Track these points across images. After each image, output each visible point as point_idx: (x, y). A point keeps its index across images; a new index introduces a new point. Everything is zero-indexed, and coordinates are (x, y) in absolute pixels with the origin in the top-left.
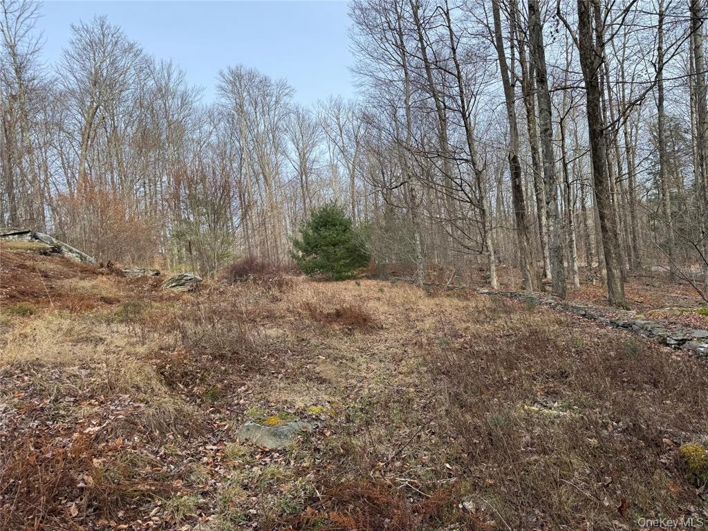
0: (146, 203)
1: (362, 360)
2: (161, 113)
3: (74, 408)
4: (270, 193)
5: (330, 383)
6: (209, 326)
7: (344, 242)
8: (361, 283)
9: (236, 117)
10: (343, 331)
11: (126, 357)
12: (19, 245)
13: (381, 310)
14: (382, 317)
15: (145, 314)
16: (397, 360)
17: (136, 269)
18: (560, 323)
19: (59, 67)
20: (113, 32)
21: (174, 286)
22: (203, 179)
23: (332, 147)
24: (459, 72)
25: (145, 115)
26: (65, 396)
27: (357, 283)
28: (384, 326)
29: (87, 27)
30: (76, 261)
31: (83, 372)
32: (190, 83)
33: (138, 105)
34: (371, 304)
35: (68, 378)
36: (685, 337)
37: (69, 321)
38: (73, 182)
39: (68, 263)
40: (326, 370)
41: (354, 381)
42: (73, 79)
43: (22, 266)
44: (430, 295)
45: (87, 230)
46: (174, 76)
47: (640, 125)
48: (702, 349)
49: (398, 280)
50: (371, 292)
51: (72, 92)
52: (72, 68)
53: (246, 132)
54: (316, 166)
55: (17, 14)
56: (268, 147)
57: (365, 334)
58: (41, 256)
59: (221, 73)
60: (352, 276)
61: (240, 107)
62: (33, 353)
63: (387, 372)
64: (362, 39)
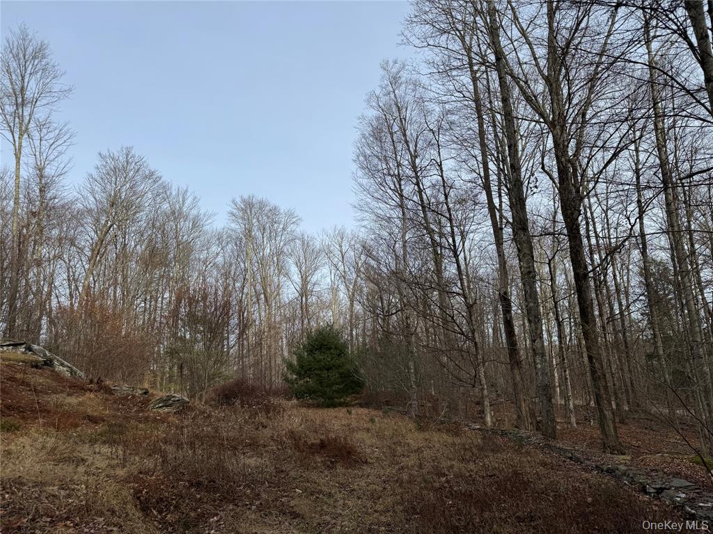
0: (144, 319)
1: (339, 496)
2: (172, 234)
3: (49, 529)
4: (269, 313)
5: (303, 518)
6: (190, 452)
7: (338, 367)
8: (353, 412)
9: (244, 240)
10: (325, 464)
11: (106, 479)
12: (12, 357)
13: (368, 442)
14: (368, 451)
15: (129, 435)
16: (375, 497)
17: (125, 387)
18: (544, 464)
19: (82, 188)
20: (137, 161)
21: (161, 407)
22: (205, 298)
23: (333, 271)
24: (450, 215)
25: (156, 235)
26: (42, 515)
27: (348, 411)
28: (369, 460)
29: (113, 155)
30: (66, 375)
31: (62, 492)
32: (203, 208)
33: (151, 225)
34: (359, 435)
35: (46, 498)
36: (663, 486)
37: (53, 439)
38: (76, 294)
39: (58, 377)
40: (301, 504)
41: (328, 518)
42: (93, 199)
43: (12, 379)
44: (421, 429)
45: (82, 344)
46: (188, 202)
47: (631, 267)
48: (679, 499)
49: (391, 409)
50: (362, 422)
51: (90, 211)
52: (93, 190)
53: (251, 253)
54: (317, 289)
55: (51, 142)
56: (272, 269)
57: (347, 467)
58: (33, 370)
59: (234, 201)
60: (344, 403)
61: (248, 233)
62: (14, 470)
63: (364, 509)
64: (365, 181)
